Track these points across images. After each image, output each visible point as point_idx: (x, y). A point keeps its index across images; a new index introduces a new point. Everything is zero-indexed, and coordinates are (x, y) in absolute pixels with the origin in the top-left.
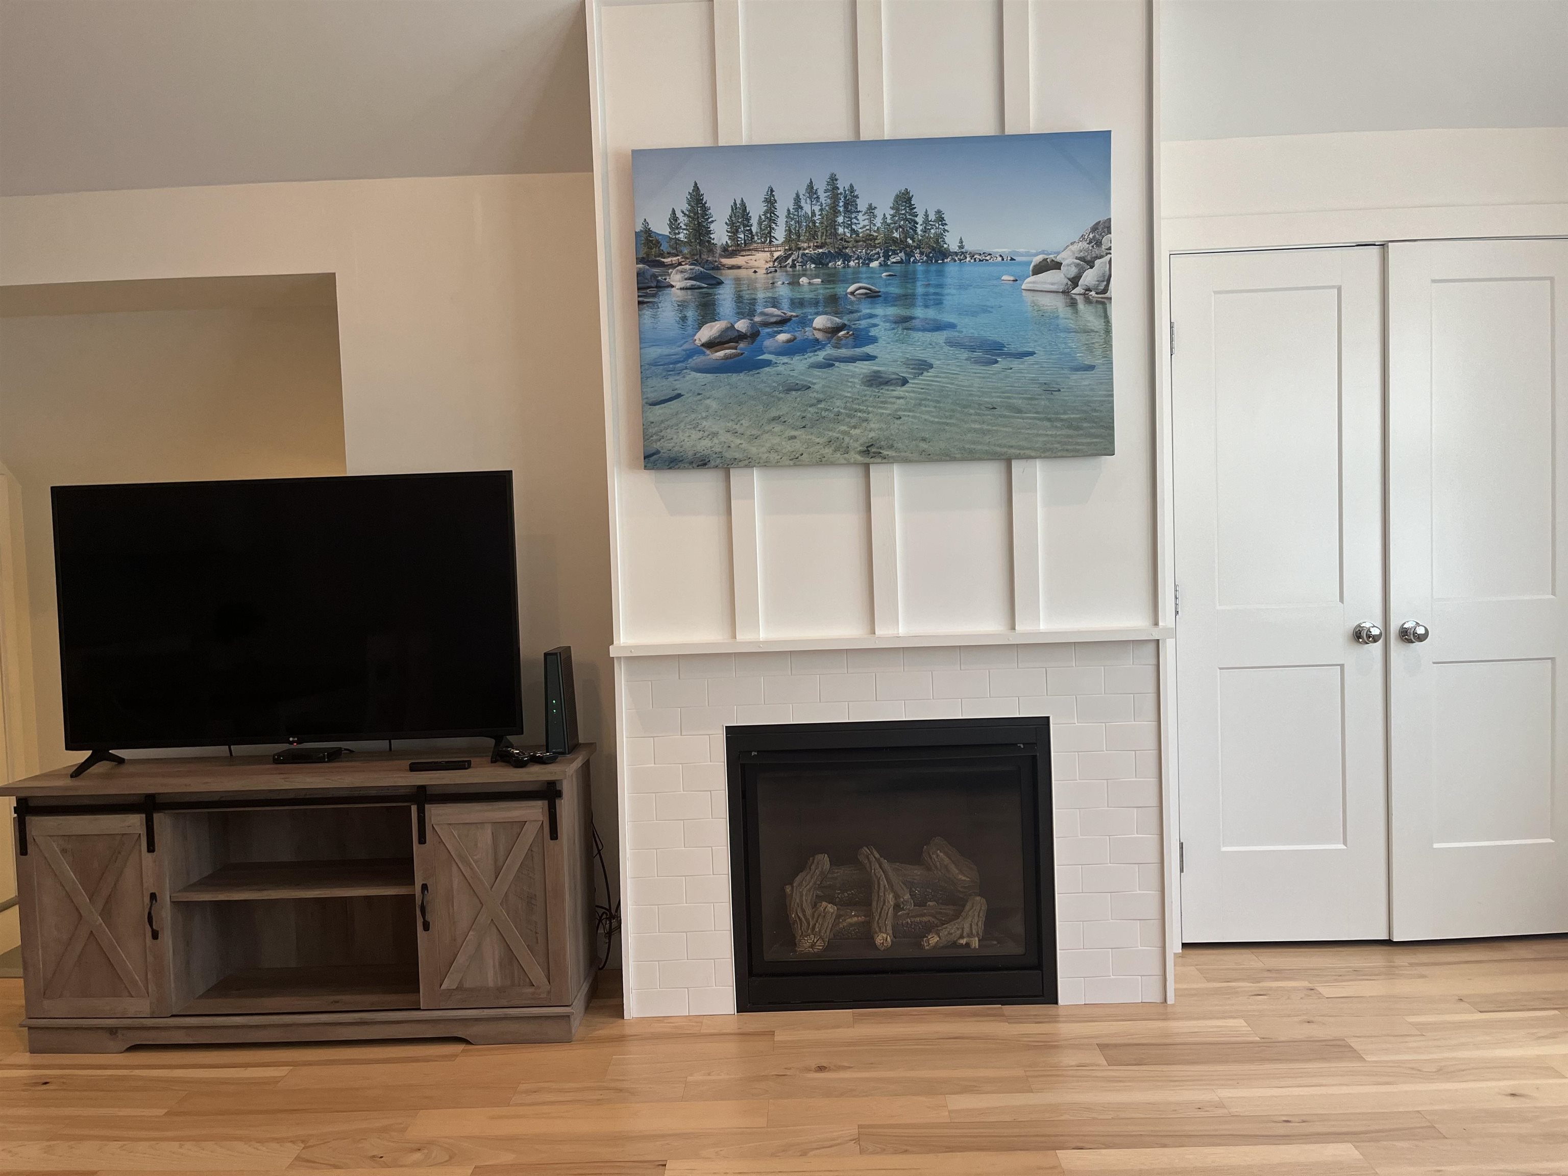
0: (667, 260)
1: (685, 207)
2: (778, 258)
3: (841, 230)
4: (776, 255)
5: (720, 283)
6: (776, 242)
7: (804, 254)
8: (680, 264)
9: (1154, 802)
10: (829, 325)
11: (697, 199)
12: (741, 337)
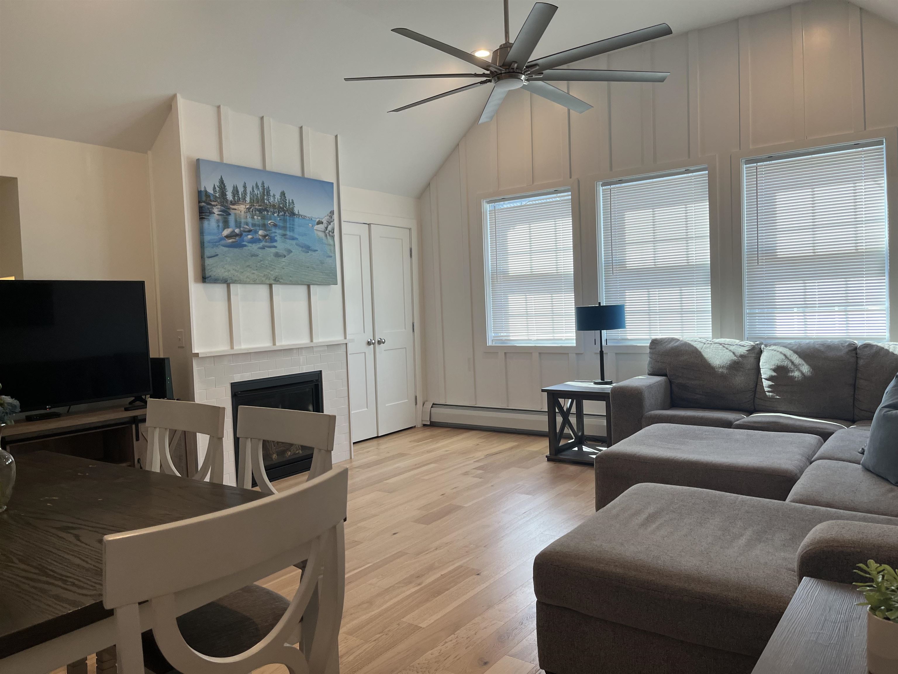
0: (213, 203)
1: (218, 184)
2: (247, 208)
3: (266, 201)
4: (247, 207)
5: (230, 214)
6: (247, 202)
7: (255, 208)
8: (217, 205)
9: (347, 395)
10: (263, 234)
11: (222, 182)
12: (237, 235)
